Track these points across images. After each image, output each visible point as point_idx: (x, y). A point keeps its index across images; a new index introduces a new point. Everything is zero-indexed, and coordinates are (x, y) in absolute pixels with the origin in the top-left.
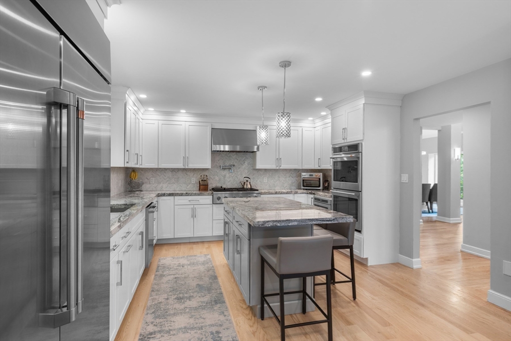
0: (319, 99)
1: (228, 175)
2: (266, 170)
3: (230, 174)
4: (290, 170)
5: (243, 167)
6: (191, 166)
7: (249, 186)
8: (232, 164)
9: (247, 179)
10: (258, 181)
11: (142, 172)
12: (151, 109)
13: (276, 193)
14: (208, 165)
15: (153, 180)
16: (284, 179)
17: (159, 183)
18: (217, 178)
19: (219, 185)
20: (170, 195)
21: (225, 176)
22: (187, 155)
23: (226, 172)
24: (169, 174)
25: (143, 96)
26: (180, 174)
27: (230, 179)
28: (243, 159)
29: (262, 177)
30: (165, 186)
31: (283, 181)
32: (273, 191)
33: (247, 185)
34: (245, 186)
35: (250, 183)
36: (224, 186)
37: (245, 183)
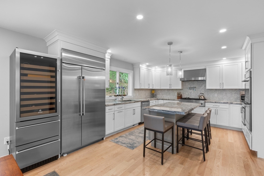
0: (224, 47)
1: (192, 92)
2: (216, 90)
3: (194, 92)
4: (236, 90)
5: (202, 88)
6: (172, 88)
7: (203, 98)
8: (194, 87)
9: (202, 94)
10: (211, 96)
11: (157, 91)
12: (157, 67)
13: (216, 102)
14: (180, 87)
15: (161, 93)
16: (230, 95)
17: (163, 95)
18: (187, 93)
19: (188, 97)
20: (162, 99)
21: (191, 93)
22: (171, 84)
23: (192, 91)
24: (166, 91)
25: (147, 64)
26: (170, 91)
27: (193, 94)
28: (201, 84)
29: (214, 93)
30: (165, 96)
31: (229, 96)
32: (214, 101)
33: (202, 97)
34: (201, 98)
35: (204, 96)
36: (191, 98)
37: (200, 96)
